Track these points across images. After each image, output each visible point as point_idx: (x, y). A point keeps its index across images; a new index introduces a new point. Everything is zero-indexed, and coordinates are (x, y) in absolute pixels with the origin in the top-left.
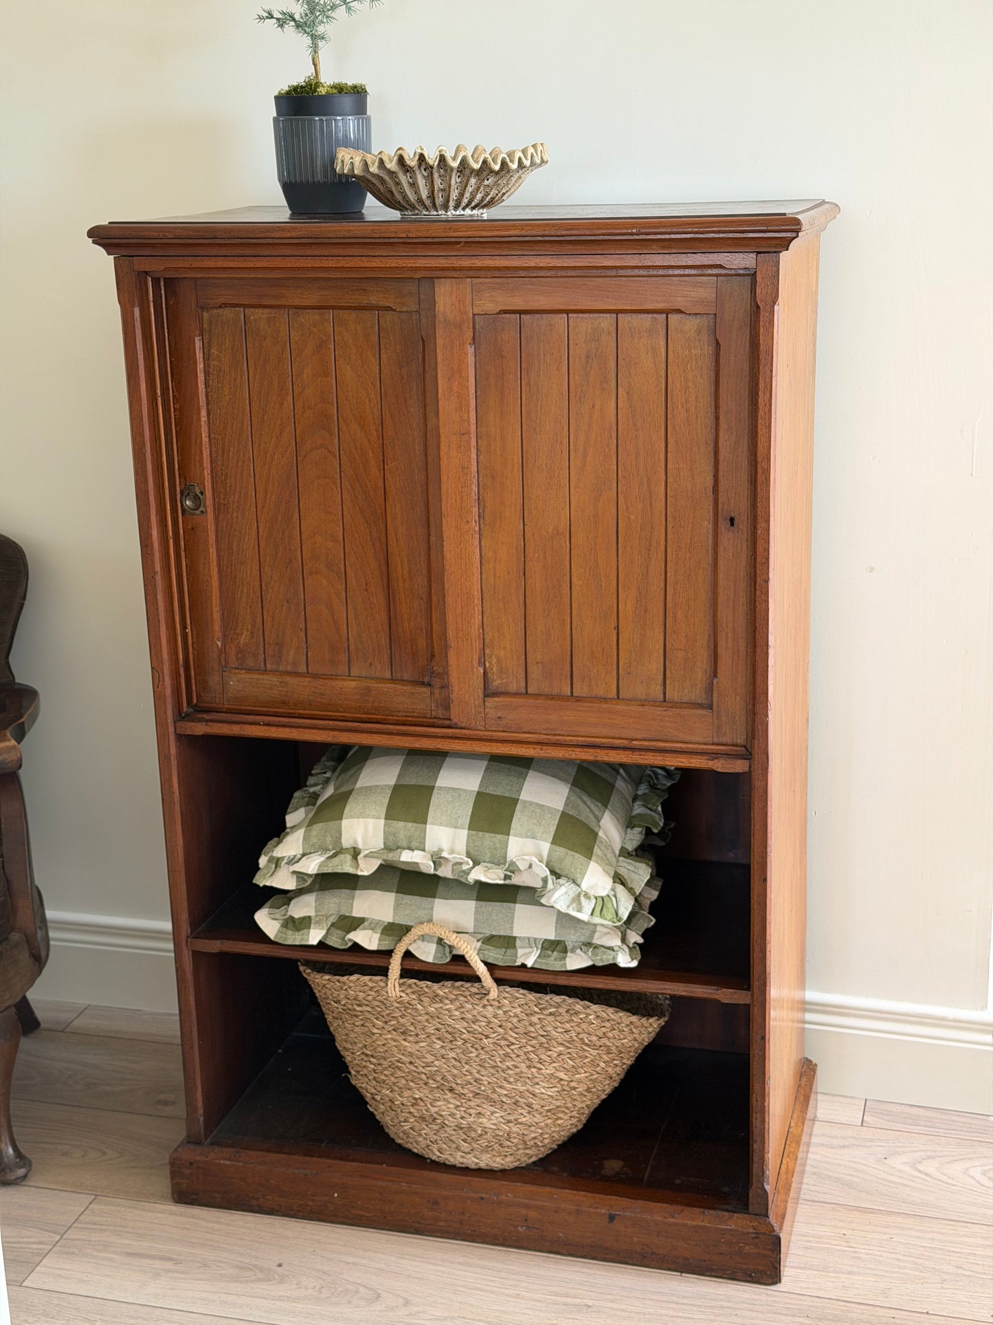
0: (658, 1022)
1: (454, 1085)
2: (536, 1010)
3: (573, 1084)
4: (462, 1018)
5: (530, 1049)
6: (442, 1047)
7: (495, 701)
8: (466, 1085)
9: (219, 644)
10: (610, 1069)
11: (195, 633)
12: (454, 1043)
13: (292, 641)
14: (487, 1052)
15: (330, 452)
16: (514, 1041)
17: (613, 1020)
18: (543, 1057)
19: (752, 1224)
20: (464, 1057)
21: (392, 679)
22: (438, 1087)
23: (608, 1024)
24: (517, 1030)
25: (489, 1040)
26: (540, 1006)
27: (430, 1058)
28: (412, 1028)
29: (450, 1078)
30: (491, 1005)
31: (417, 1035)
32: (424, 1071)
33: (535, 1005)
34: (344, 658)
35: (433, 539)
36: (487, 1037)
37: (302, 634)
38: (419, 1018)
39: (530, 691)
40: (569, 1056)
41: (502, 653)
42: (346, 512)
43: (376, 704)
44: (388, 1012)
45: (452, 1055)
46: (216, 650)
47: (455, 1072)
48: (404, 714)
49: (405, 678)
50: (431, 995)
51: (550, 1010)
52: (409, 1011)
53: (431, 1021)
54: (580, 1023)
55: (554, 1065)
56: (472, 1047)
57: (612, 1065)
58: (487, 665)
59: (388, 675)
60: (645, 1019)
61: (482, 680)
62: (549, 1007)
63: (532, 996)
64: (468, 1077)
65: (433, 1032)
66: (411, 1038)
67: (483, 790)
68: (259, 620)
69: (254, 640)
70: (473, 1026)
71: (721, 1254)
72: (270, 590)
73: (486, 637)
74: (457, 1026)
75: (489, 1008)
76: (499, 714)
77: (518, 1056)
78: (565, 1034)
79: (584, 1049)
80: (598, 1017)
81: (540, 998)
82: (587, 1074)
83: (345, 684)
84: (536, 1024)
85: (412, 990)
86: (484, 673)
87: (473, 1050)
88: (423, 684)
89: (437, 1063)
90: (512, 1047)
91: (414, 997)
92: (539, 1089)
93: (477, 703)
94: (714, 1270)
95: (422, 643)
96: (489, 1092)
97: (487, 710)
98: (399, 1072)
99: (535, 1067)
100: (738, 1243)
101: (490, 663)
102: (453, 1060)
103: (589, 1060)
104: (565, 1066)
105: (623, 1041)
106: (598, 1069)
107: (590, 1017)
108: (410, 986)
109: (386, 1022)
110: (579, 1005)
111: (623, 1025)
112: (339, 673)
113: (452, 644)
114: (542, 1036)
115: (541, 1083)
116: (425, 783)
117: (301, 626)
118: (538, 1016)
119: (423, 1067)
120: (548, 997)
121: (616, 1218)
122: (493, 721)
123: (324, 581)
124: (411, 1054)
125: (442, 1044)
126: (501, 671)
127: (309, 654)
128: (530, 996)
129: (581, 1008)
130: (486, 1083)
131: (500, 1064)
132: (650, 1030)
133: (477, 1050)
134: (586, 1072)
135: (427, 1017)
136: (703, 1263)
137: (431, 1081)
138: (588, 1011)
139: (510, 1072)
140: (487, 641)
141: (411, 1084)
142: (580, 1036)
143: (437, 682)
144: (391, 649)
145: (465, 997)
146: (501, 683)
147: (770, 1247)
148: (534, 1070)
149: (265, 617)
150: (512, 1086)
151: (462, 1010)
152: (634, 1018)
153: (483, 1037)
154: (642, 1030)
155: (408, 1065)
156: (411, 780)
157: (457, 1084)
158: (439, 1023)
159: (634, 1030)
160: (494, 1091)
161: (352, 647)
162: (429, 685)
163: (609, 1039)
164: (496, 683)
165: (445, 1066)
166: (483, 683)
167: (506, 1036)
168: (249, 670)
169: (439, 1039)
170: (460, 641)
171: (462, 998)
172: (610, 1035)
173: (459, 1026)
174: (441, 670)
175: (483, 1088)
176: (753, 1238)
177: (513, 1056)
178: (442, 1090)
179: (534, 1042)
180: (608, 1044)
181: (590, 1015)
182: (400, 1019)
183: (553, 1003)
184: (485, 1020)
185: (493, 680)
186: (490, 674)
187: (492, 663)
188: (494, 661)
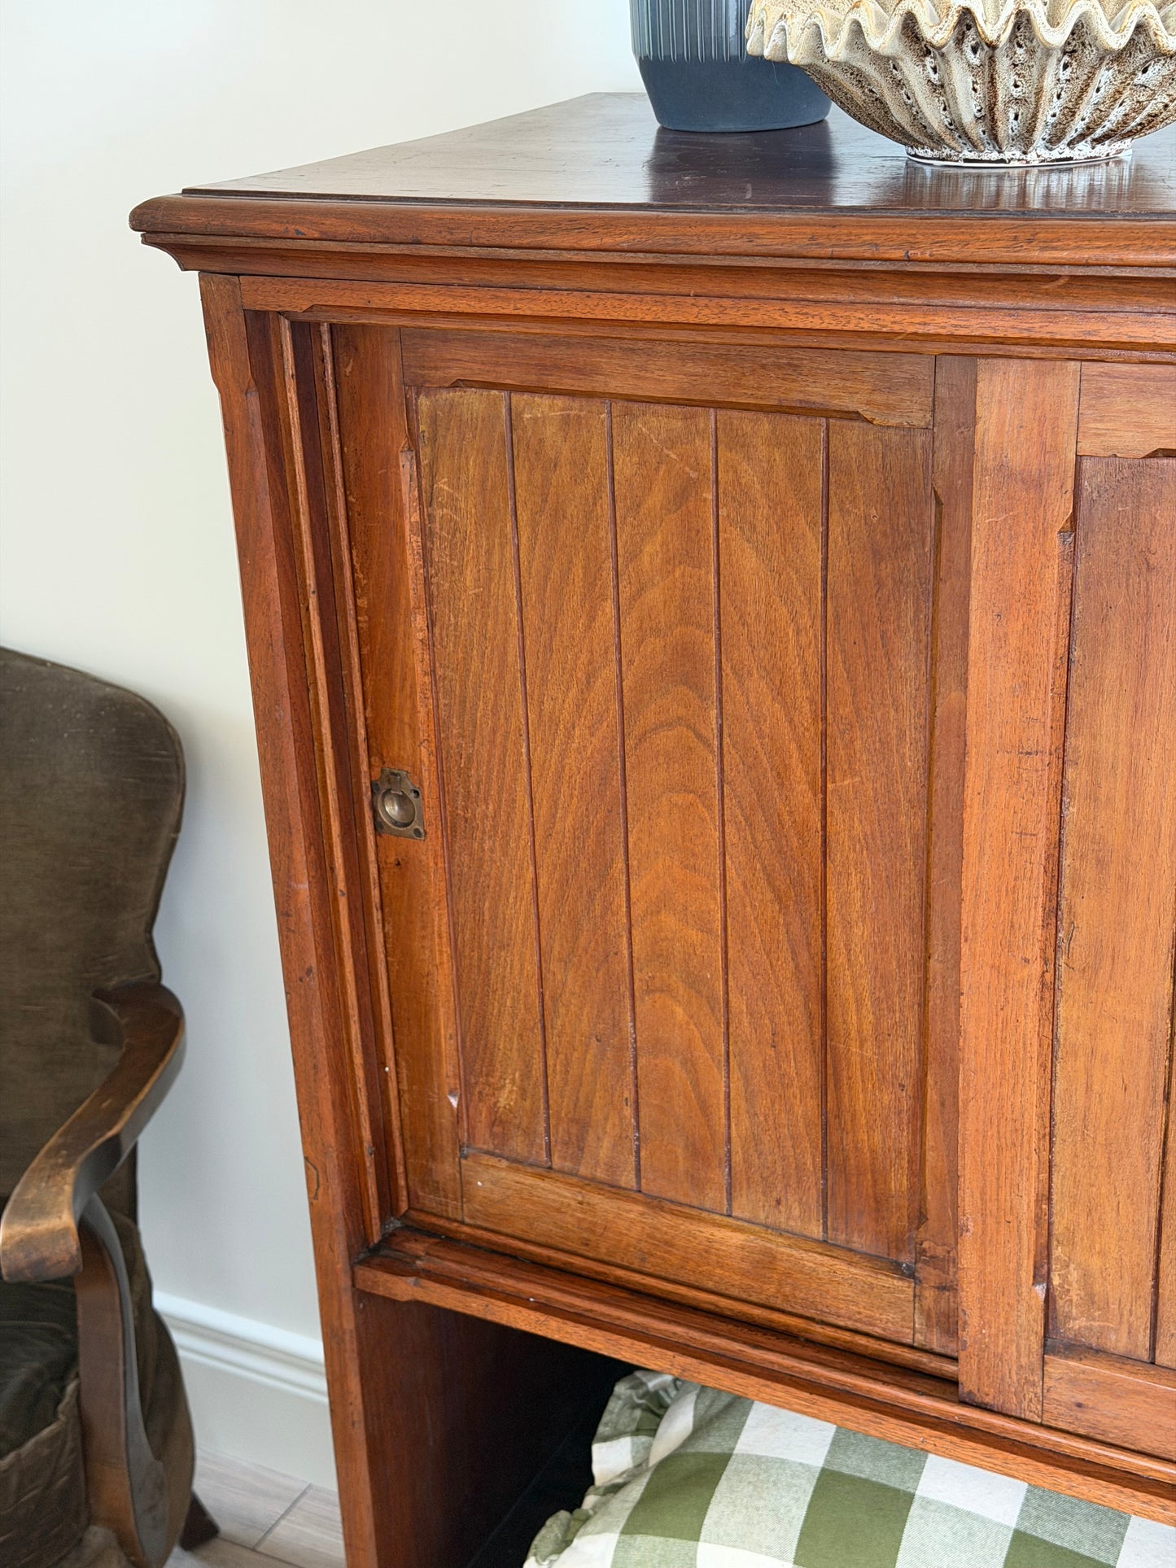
7: (1068, 1367)
9: (454, 1102)
11: (404, 1072)
13: (606, 1119)
15: (699, 736)
21: (825, 1241)
34: (719, 1176)
35: (935, 965)
37: (628, 1111)
39: (1161, 1359)
41: (1095, 1263)
42: (731, 873)
43: (787, 1290)
46: (447, 1113)
48: (850, 1324)
49: (856, 1246)
58: (1056, 1281)
59: (816, 1231)
61: (1041, 1315)
67: (1028, 1527)
68: (537, 1066)
69: (527, 1104)
72: (562, 1011)
73: (1055, 1219)
76: (1081, 1398)
83: (720, 1234)
86: (1046, 1300)
88: (896, 1269)
93: (1024, 1361)
95: (898, 1182)
97: (1049, 1383)
101: (1064, 1278)
112: (708, 1205)
113: (971, 1225)
116: (894, 1482)
117: (626, 1094)
122: (1062, 1410)
123: (679, 1010)
126: (1090, 1299)
127: (643, 1154)
140: (1058, 1229)
143: (928, 1273)
144: (825, 1179)
146: (1087, 1328)
149: (550, 1062)
156: (860, 1465)
161: (737, 1158)
162: (911, 1275)
164: (1075, 1325)
166: (1041, 1322)
168: (517, 1163)
170: (990, 1221)
174: (940, 1251)
185: (1068, 1317)
186: (1060, 1303)
187: (1067, 1278)
188: (1074, 1275)
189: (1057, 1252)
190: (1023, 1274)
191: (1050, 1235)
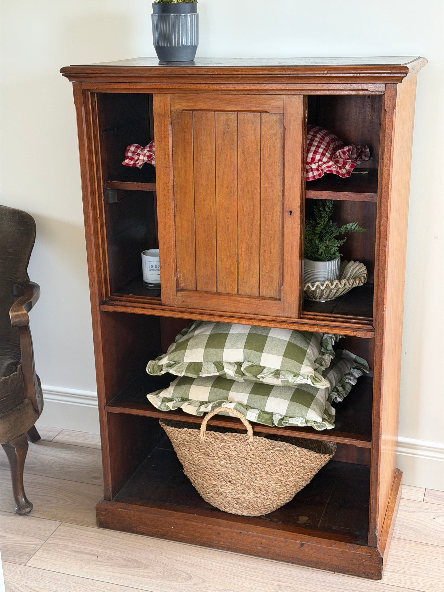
0: (329, 457)
1: (231, 480)
2: (271, 448)
3: (287, 483)
4: (235, 450)
5: (267, 466)
6: (226, 463)
8: (237, 480)
10: (305, 477)
12: (231, 461)
14: (246, 466)
16: (259, 462)
17: (307, 455)
18: (273, 470)
19: (369, 551)
20: (235, 467)
22: (224, 480)
23: (304, 457)
24: (261, 457)
25: (247, 461)
26: (273, 446)
27: (220, 467)
28: (211, 453)
29: (229, 476)
30: (249, 445)
31: (214, 457)
32: (217, 472)
33: (270, 446)
36: (247, 459)
38: (215, 449)
40: (285, 470)
44: (200, 446)
45: (230, 466)
47: (232, 474)
50: (221, 439)
51: (277, 449)
52: (210, 446)
53: (220, 450)
54: (291, 456)
55: (278, 474)
56: (240, 463)
57: (306, 475)
58: (178, 276)
60: (323, 455)
62: (277, 447)
63: (269, 441)
64: (238, 477)
65: (221, 456)
66: (211, 458)
70: (240, 454)
71: (354, 564)
74: (233, 454)
75: (248, 446)
77: (261, 469)
78: (284, 460)
79: (293, 467)
80: (300, 453)
81: (273, 442)
82: (294, 479)
84: (270, 455)
85: (212, 436)
86: (177, 280)
87: (240, 465)
89: (223, 469)
90: (259, 465)
91: (213, 439)
92: (271, 484)
94: (350, 572)
96: (248, 484)
98: (205, 472)
99: (269, 474)
100: (362, 560)
102: (231, 469)
103: (295, 472)
104: (284, 474)
105: (312, 465)
106: (299, 476)
107: (296, 453)
108: (211, 434)
109: (200, 450)
110: (291, 447)
111: (312, 458)
114: (273, 460)
115: (272, 481)
118: (271, 451)
119: (217, 471)
120: (276, 442)
121: (304, 545)
124: (211, 465)
125: (226, 461)
126: (184, 279)
128: (268, 441)
129: (292, 448)
130: (246, 479)
131: (253, 472)
132: (325, 460)
133: (242, 465)
134: (293, 478)
135: (219, 449)
136: (345, 568)
137: (221, 477)
138: (295, 450)
139: (257, 476)
141: (211, 478)
142: (291, 462)
145: (237, 440)
147: (377, 563)
148: (268, 475)
150: (258, 482)
151: (235, 446)
152: (317, 455)
153: (245, 459)
154: (321, 460)
155: (210, 469)
157: (232, 479)
158: (224, 452)
159: (317, 460)
160: (250, 484)
163: (305, 463)
165: (227, 471)
166: (176, 285)
167: (256, 459)
169: (224, 459)
171: (235, 441)
172: (305, 461)
173: (234, 453)
175: (245, 482)
176: (369, 558)
177: (259, 468)
178: (226, 482)
179: (269, 463)
180: (305, 466)
181: (296, 452)
182: (206, 449)
183: (278, 445)
184: (246, 451)
185: (181, 284)
186: (179, 281)
187: (180, 275)
188: (181, 274)
189: (178, 270)
190: (172, 275)
191: (177, 266)
